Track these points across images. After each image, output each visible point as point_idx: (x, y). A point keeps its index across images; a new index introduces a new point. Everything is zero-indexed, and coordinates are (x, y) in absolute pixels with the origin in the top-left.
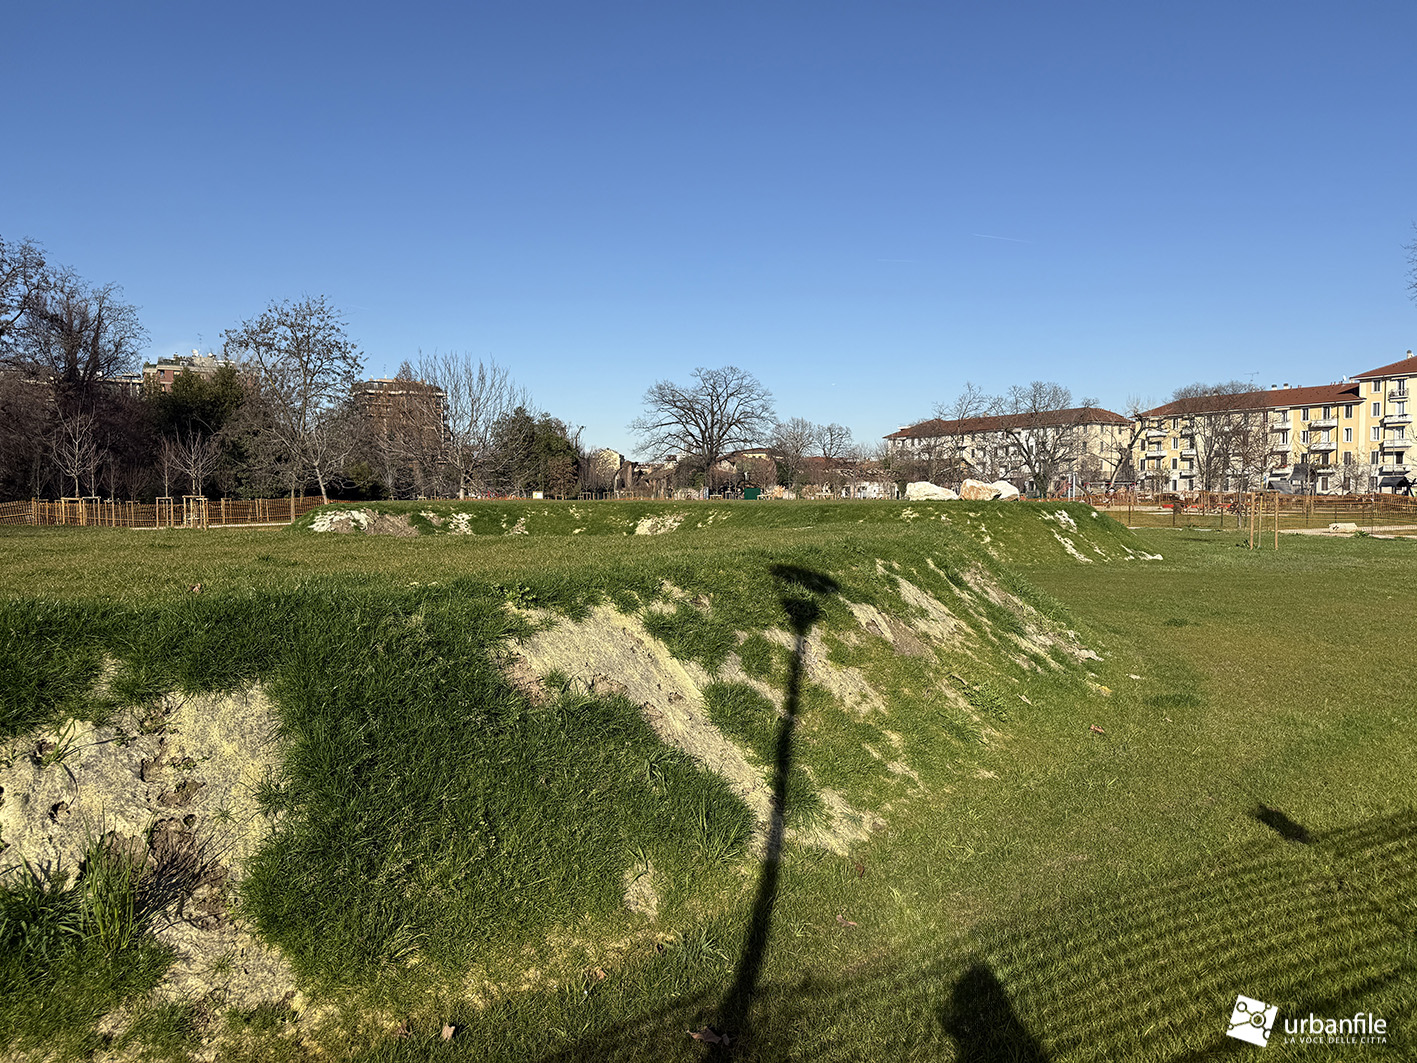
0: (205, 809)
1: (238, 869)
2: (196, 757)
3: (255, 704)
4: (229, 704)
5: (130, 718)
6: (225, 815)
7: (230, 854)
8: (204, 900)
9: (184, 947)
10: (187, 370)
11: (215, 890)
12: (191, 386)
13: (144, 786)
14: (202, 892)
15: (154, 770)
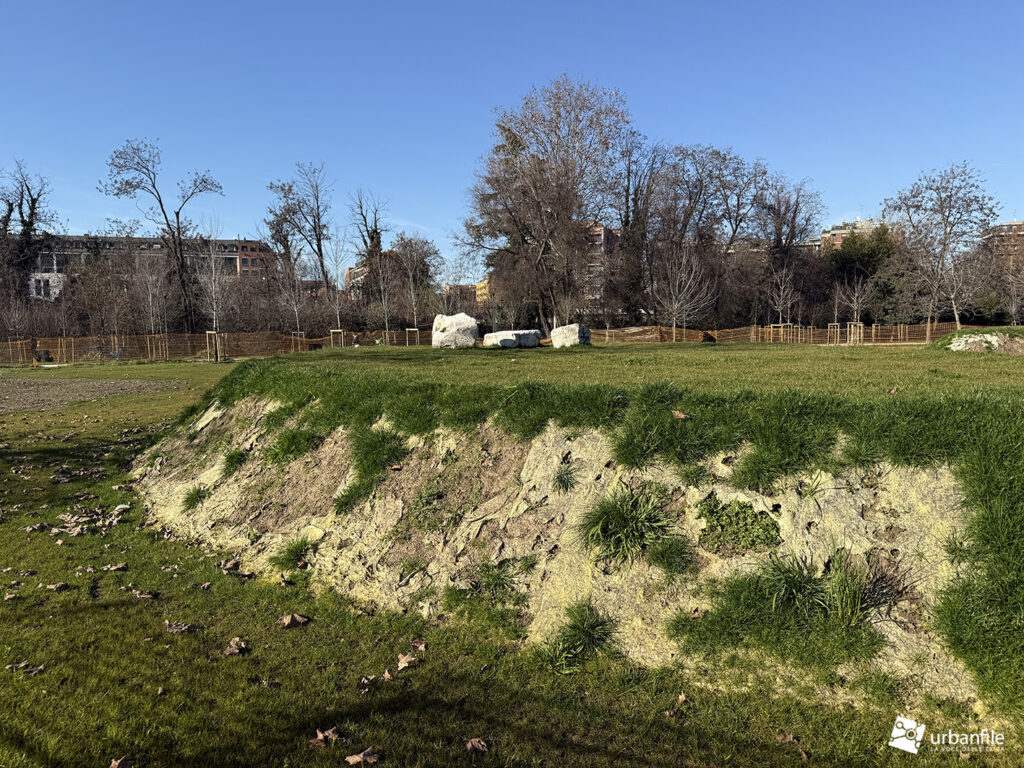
0: (906, 547)
1: (930, 596)
2: (899, 510)
3: (944, 480)
4: (924, 476)
5: (855, 474)
6: (921, 555)
7: (925, 583)
8: (906, 611)
9: (892, 638)
10: (853, 233)
11: (914, 606)
12: (855, 243)
13: (863, 523)
14: (904, 604)
15: (870, 513)
